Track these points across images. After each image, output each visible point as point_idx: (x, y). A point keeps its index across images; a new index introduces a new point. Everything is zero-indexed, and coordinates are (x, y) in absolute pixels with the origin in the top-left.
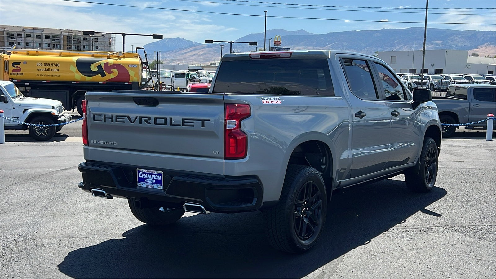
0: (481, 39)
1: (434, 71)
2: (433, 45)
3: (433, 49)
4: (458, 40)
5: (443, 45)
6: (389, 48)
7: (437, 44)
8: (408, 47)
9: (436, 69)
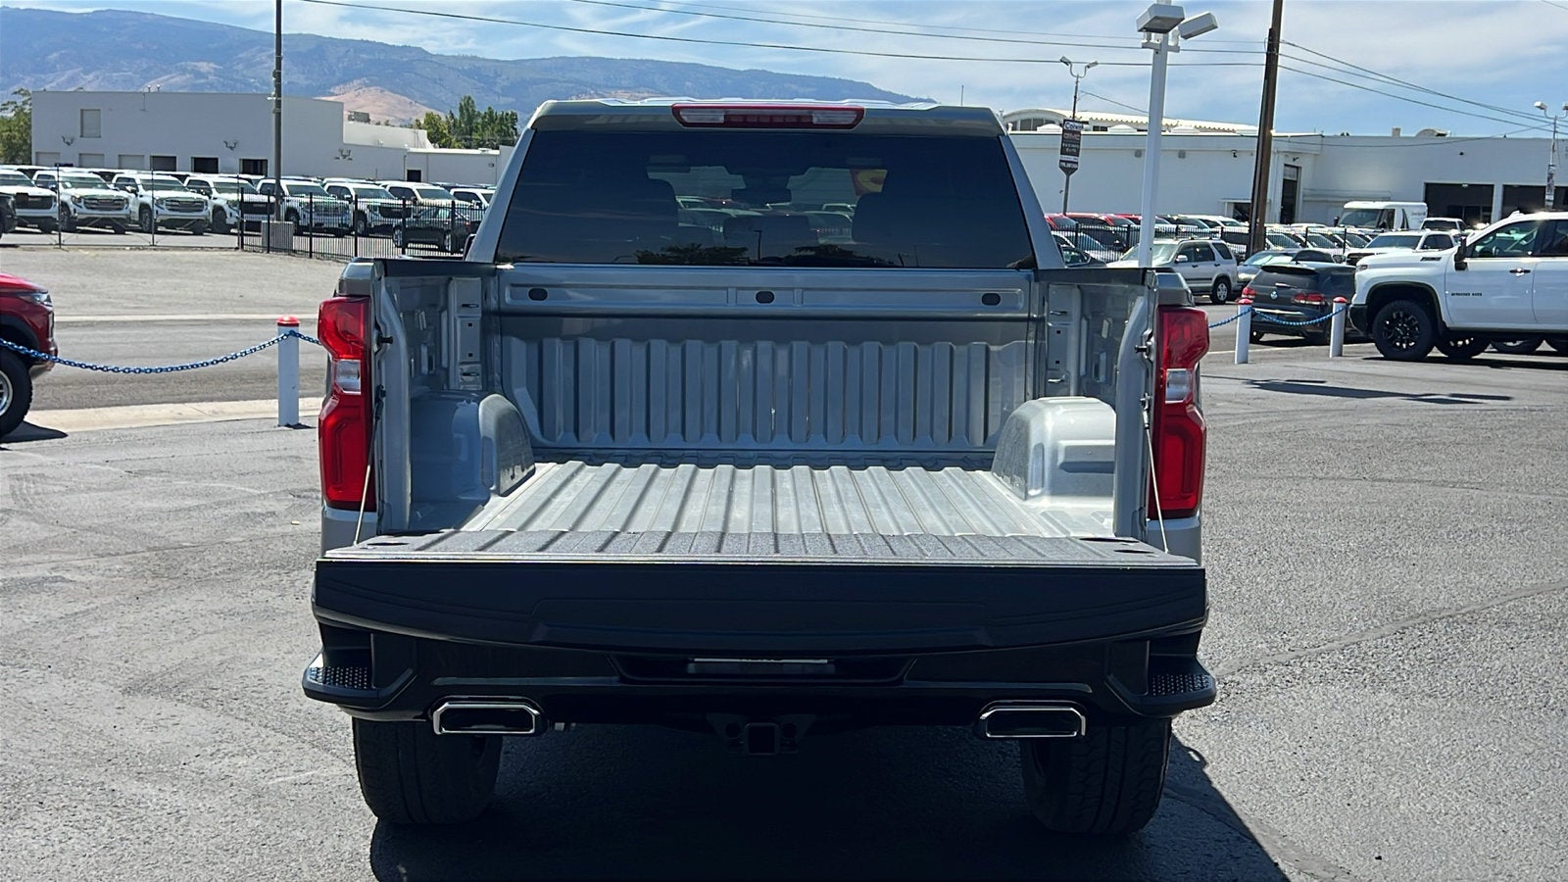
0: (341, 65)
1: (237, 165)
2: (184, 78)
3: (185, 91)
4: (266, 65)
5: (220, 76)
6: (29, 78)
7: (198, 74)
8: (101, 78)
9: (244, 160)
